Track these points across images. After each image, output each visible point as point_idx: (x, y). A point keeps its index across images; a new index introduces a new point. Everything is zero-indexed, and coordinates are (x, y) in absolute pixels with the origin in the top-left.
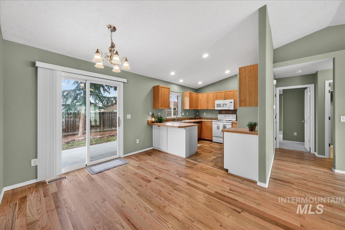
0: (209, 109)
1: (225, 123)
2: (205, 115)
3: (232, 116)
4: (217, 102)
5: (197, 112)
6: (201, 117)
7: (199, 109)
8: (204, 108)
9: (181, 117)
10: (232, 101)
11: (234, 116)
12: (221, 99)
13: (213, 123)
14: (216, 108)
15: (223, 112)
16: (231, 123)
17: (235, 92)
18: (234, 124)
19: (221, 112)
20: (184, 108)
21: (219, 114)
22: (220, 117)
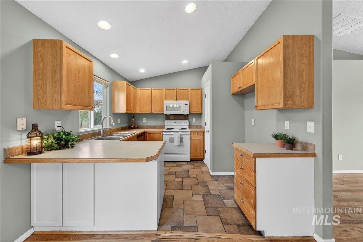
0: (154, 112)
1: (181, 133)
2: (145, 121)
3: (185, 122)
4: (167, 103)
5: (133, 117)
6: (138, 125)
7: (138, 112)
8: (147, 111)
9: (108, 127)
10: (188, 102)
11: (187, 122)
12: (172, 99)
13: (164, 133)
14: (166, 112)
15: (171, 117)
16: (189, 132)
17: (190, 91)
18: (192, 133)
19: (168, 117)
20: (114, 110)
21: (166, 120)
22: (169, 124)
